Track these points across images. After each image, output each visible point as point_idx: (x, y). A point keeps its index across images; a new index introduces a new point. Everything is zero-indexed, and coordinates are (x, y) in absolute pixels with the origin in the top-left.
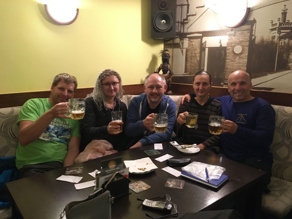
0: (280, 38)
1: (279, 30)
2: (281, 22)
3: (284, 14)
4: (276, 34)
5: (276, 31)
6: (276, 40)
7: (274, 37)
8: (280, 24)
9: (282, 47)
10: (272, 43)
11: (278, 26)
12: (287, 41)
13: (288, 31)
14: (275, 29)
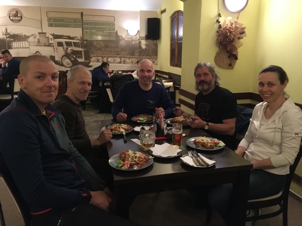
0: (7, 38)
1: (6, 35)
2: (6, 32)
3: (6, 30)
4: (4, 36)
5: (5, 35)
6: (5, 38)
7: (4, 37)
8: (6, 33)
9: (8, 41)
10: (4, 39)
11: (5, 34)
12: (9, 39)
13: (9, 36)
14: (4, 35)
